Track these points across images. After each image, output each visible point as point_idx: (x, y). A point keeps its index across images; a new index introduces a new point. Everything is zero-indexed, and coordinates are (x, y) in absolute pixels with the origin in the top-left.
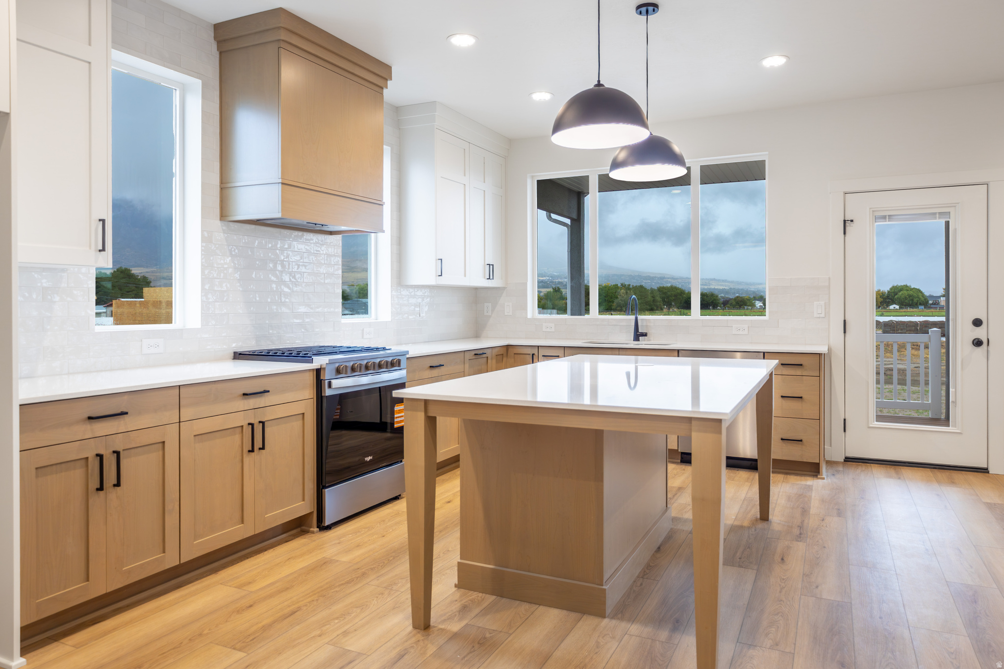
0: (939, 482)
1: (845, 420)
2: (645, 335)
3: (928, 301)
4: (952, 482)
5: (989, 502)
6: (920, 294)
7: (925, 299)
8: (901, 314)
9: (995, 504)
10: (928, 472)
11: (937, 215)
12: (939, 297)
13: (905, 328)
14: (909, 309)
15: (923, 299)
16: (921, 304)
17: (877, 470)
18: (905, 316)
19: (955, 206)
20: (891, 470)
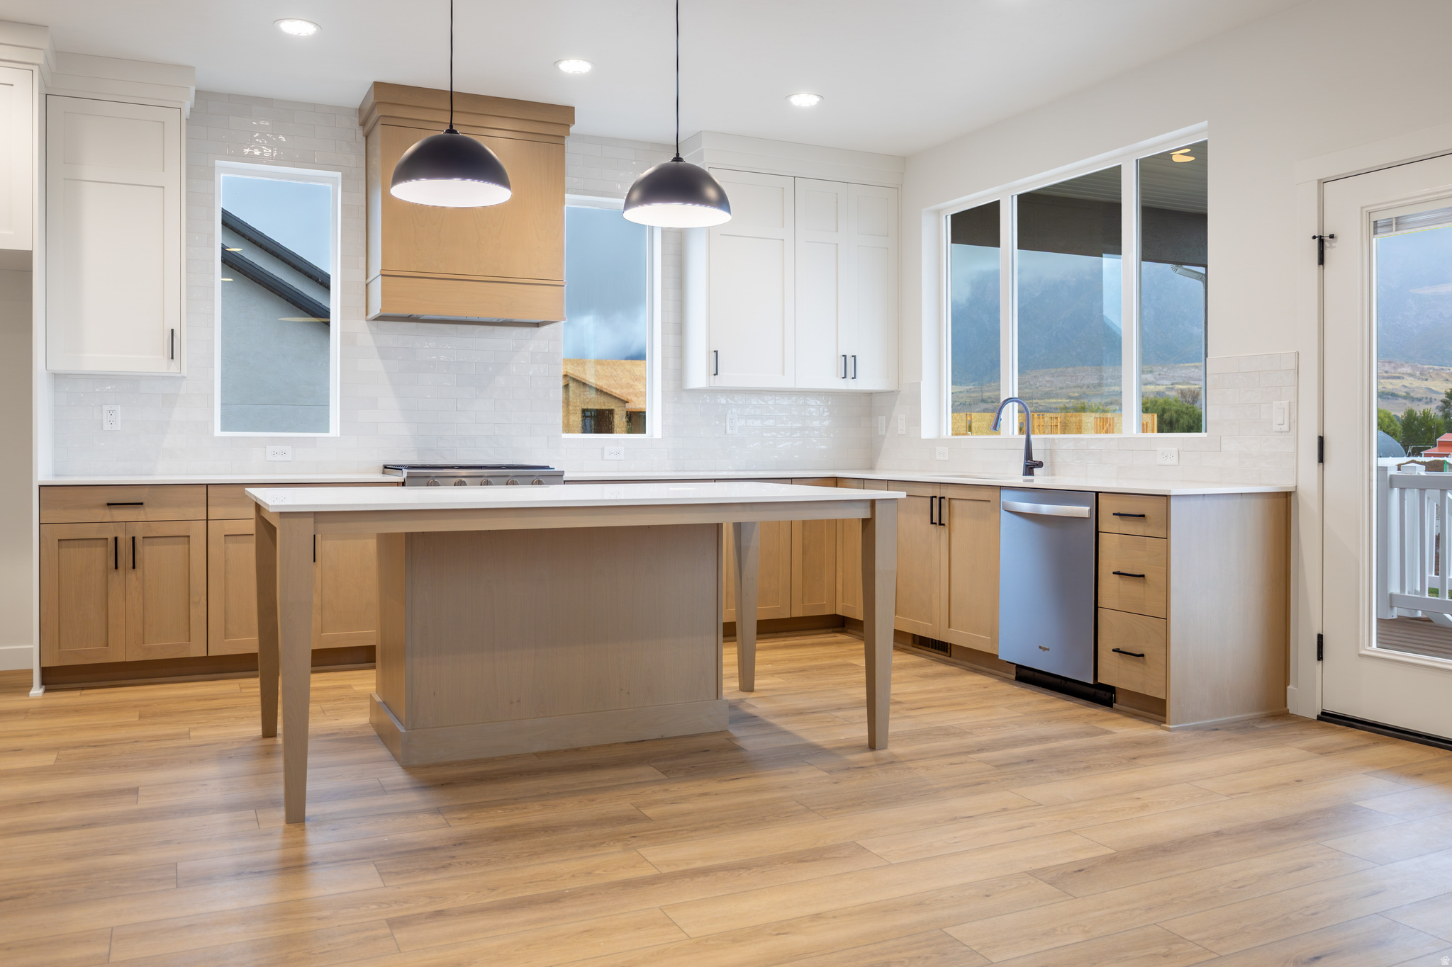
1: (1323, 636)
2: (1040, 465)
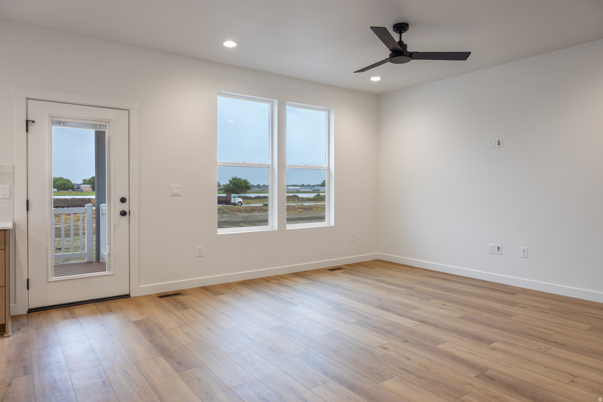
0: (101, 312)
1: (28, 280)
3: (74, 187)
4: (110, 311)
5: (135, 320)
6: (69, 183)
7: (73, 186)
8: (58, 194)
9: (139, 321)
10: (93, 306)
11: (98, 126)
12: (80, 185)
13: (62, 202)
14: (63, 192)
15: (71, 185)
16: (70, 189)
17: (55, 314)
18: (61, 195)
19: (109, 122)
20: (66, 312)
